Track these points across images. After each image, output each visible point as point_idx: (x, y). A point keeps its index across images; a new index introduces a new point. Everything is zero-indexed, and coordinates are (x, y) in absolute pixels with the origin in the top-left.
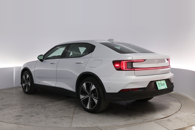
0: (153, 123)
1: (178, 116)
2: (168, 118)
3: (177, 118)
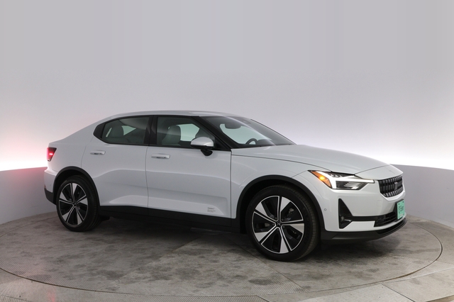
0: (380, 286)
1: (435, 271)
2: (413, 277)
3: (432, 276)
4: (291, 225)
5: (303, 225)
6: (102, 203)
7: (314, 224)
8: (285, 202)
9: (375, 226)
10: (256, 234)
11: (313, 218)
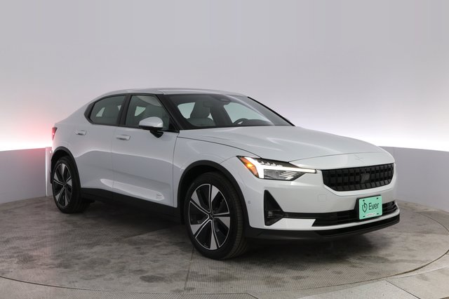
1: (444, 266)
2: (420, 272)
3: (442, 271)
4: (220, 218)
5: (229, 218)
6: (83, 185)
7: (239, 219)
8: (215, 191)
9: (314, 225)
10: (192, 226)
11: (238, 211)
